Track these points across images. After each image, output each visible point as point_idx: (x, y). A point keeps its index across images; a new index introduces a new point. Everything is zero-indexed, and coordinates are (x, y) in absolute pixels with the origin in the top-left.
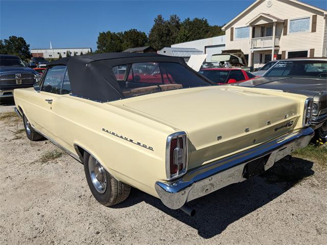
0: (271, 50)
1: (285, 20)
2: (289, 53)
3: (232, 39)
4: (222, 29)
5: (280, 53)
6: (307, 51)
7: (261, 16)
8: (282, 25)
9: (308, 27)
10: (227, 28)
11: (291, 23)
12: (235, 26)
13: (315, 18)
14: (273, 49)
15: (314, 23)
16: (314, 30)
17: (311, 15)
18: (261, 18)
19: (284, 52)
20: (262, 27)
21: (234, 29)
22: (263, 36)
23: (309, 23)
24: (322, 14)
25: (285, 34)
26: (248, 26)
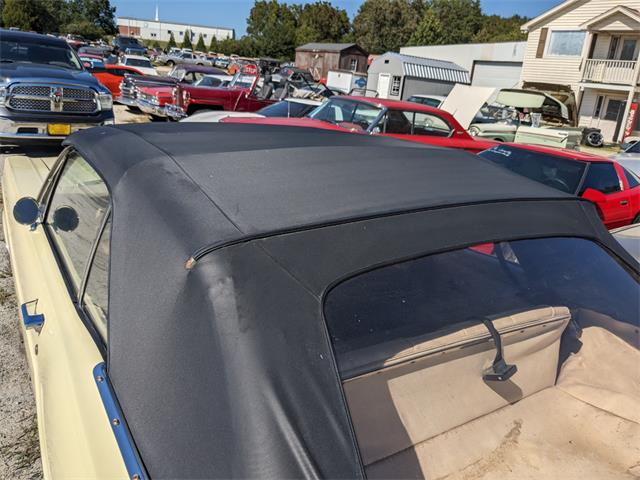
0: (627, 93)
3: (539, 55)
4: (522, 28)
7: (619, 12)
10: (532, 28)
12: (552, 26)
14: (632, 90)
18: (618, 16)
20: (615, 37)
21: (549, 32)
22: (613, 58)
26: (584, 31)
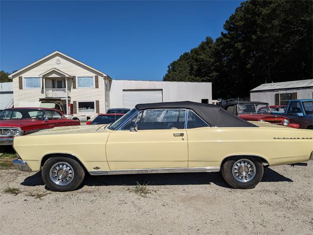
0: (65, 100)
1: (73, 77)
2: (79, 103)
3: (21, 88)
4: (9, 77)
5: (72, 103)
6: (93, 102)
7: (54, 70)
8: (71, 80)
9: (92, 84)
10: (14, 77)
11: (78, 79)
12: (23, 75)
13: (97, 78)
14: (67, 99)
15: (97, 81)
16: (97, 87)
17: (93, 75)
18: (53, 72)
19: (75, 102)
20: (53, 80)
21: (23, 78)
22: (54, 88)
23: (92, 81)
24: (102, 76)
25: (74, 87)
26: (40, 78)
